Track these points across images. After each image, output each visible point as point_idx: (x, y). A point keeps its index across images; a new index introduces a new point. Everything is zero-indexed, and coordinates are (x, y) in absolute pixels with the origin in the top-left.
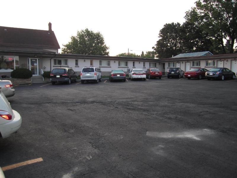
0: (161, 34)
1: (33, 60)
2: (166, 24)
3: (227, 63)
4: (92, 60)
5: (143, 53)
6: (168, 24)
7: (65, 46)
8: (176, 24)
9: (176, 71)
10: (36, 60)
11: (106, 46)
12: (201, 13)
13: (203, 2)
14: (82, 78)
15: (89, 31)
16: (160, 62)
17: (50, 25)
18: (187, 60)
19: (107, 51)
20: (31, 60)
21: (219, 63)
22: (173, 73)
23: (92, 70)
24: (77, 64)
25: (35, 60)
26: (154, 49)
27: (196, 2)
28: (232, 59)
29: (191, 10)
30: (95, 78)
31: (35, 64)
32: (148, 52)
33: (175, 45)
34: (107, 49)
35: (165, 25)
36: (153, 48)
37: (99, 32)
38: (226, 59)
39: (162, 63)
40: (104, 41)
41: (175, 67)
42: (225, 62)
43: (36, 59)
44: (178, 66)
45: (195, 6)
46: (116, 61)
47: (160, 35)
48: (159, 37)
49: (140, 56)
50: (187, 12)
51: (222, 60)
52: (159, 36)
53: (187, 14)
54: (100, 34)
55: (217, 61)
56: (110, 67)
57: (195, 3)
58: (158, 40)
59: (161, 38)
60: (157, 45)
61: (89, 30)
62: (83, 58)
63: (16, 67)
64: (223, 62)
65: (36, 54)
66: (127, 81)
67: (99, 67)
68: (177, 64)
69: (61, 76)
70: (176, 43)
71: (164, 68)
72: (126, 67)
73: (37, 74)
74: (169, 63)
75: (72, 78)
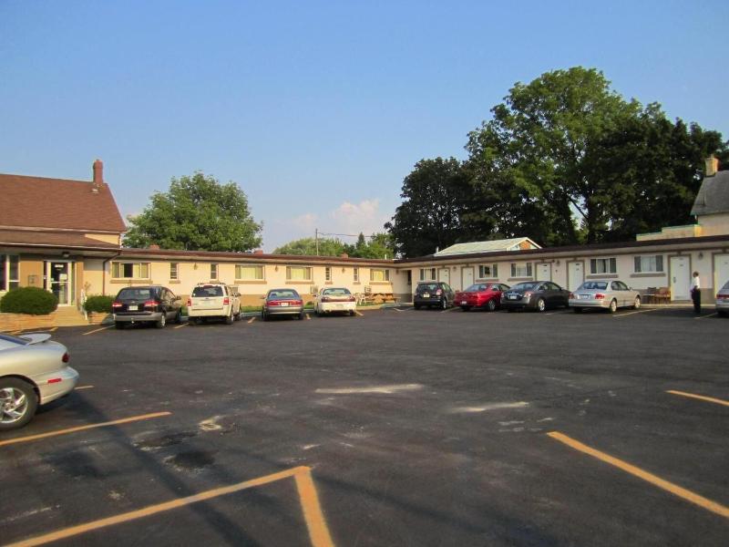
0: (408, 187)
1: (57, 266)
2: (422, 161)
3: (557, 268)
4: (213, 263)
5: (361, 237)
6: (426, 160)
7: (134, 222)
8: (446, 160)
9: (435, 290)
10: (65, 265)
11: (251, 221)
12: (507, 136)
13: (513, 108)
14: (192, 313)
15: (204, 182)
16: (398, 268)
17: (97, 168)
18: (466, 260)
19: (256, 236)
20: (53, 265)
21: (541, 268)
22: (428, 296)
23: (219, 292)
24: (173, 275)
25: (62, 266)
26: (389, 229)
27: (495, 108)
28: (569, 259)
29: (481, 127)
30: (226, 311)
31: (62, 277)
32: (376, 234)
33: (448, 219)
34: (257, 230)
35: (417, 165)
36: (387, 225)
37: (235, 184)
38: (556, 260)
39: (404, 271)
40: (246, 207)
41: (436, 281)
42: (554, 266)
43: (65, 261)
44: (443, 277)
45: (491, 116)
46: (279, 267)
47: (405, 193)
48: (405, 196)
49: (353, 247)
50: (471, 133)
51: (547, 261)
52: (402, 192)
53: (471, 139)
54: (235, 188)
55: (536, 264)
56: (265, 283)
57: (491, 111)
58: (401, 205)
59: (408, 199)
60: (398, 217)
61: (205, 178)
62: (191, 261)
63: (10, 283)
64: (549, 266)
65: (65, 250)
66: (309, 318)
67: (235, 282)
68: (441, 272)
69: (142, 308)
70: (449, 212)
71: (410, 282)
72: (308, 283)
73: (66, 302)
74: (422, 271)
75: (168, 314)
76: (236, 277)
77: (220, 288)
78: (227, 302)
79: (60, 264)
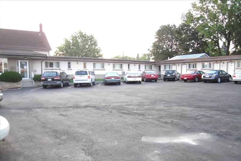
0: (157, 35)
2: (162, 26)
3: (223, 65)
4: (84, 62)
5: (138, 55)
7: (57, 48)
8: (171, 25)
9: (172, 73)
10: (26, 62)
11: (99, 48)
12: (197, 14)
13: (199, 3)
14: (75, 82)
16: (155, 65)
17: (41, 26)
18: (183, 62)
20: (21, 62)
22: (169, 75)
23: (86, 73)
24: (69, 67)
26: (149, 51)
27: (192, 4)
28: (228, 61)
30: (89, 81)
31: (25, 67)
33: (171, 48)
34: (101, 51)
35: (160, 27)
39: (158, 66)
40: (97, 42)
41: (171, 70)
42: (221, 64)
44: (174, 68)
46: (110, 63)
48: (155, 39)
49: (135, 58)
51: (218, 62)
53: (182, 16)
54: (93, 35)
55: (213, 63)
56: (105, 70)
58: (154, 42)
59: (157, 40)
60: (153, 47)
61: (82, 32)
62: (76, 61)
63: (4, 70)
64: (219, 64)
65: (26, 57)
66: (122, 84)
67: (93, 70)
68: (173, 66)
69: (53, 80)
70: (172, 45)
71: (160, 70)
72: (121, 70)
73: (27, 77)
74: (165, 66)
75: (64, 82)
76: (93, 68)
77: (87, 72)
78: (89, 77)
79: (24, 62)
